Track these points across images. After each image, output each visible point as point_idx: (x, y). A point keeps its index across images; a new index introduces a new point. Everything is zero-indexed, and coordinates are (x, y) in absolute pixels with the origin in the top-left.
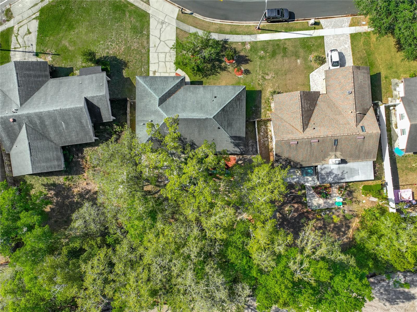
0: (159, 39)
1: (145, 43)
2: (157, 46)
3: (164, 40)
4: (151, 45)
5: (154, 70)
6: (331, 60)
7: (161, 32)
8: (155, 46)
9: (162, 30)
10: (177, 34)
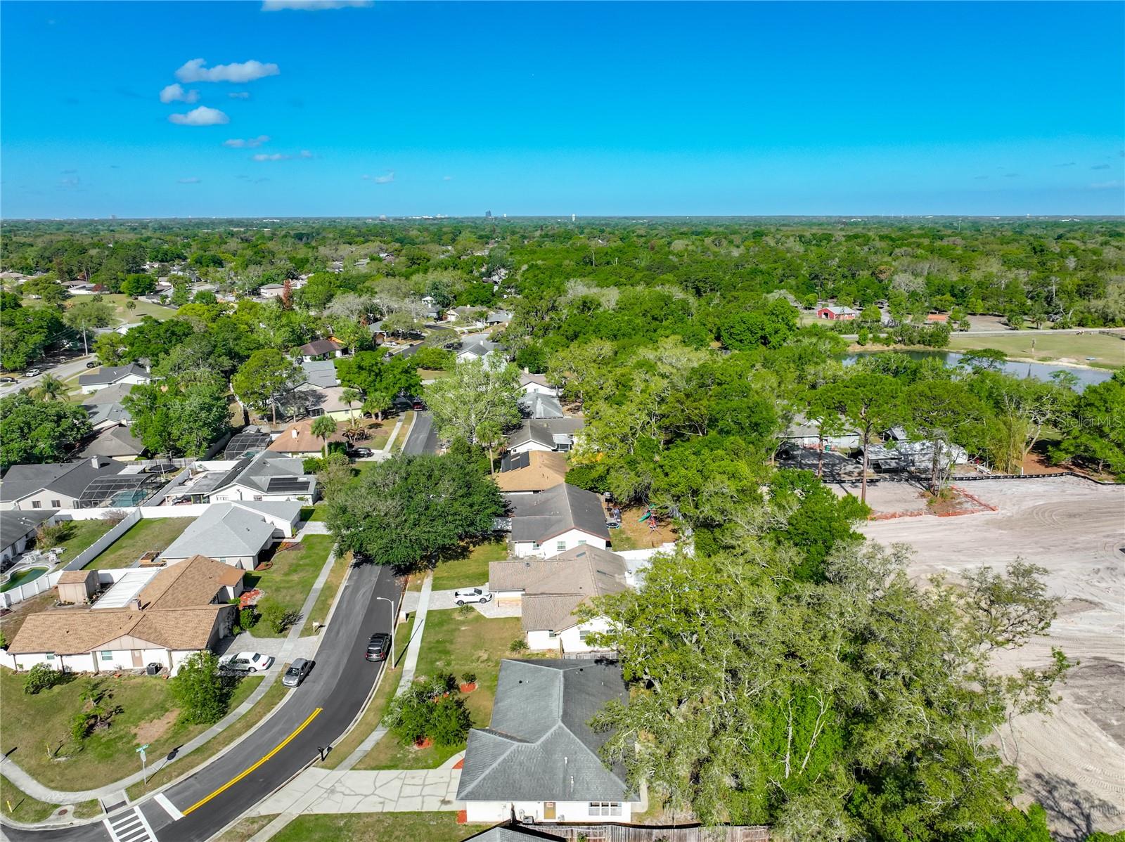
0: (368, 798)
1: (369, 820)
2: (382, 800)
3: (373, 789)
4: (378, 809)
5: (439, 804)
6: (471, 595)
7: (352, 793)
8: (381, 803)
9: (347, 792)
10: (365, 769)
